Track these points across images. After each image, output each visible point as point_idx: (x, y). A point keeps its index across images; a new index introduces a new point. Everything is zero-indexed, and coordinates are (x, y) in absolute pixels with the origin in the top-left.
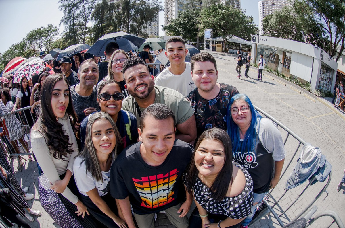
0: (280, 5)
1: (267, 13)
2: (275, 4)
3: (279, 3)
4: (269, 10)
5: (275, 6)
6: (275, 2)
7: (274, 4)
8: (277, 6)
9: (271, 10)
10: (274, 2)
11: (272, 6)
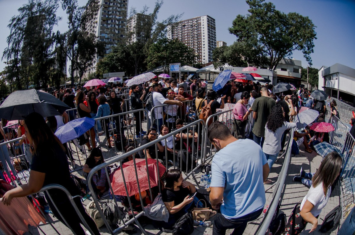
0: (191, 25)
1: (176, 36)
2: (186, 24)
3: (191, 23)
4: (179, 32)
5: (185, 27)
6: (186, 23)
7: (184, 26)
8: (188, 26)
9: (180, 31)
10: (184, 23)
11: (182, 28)
